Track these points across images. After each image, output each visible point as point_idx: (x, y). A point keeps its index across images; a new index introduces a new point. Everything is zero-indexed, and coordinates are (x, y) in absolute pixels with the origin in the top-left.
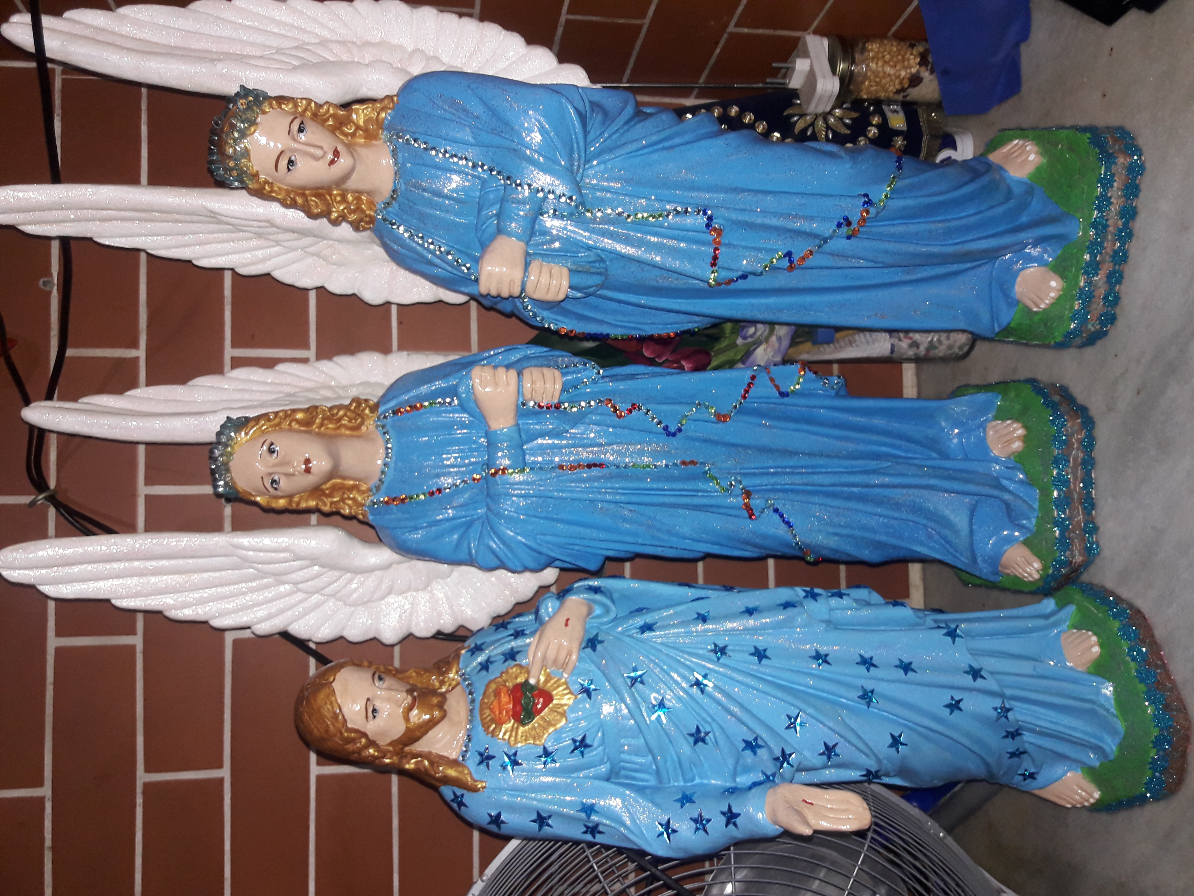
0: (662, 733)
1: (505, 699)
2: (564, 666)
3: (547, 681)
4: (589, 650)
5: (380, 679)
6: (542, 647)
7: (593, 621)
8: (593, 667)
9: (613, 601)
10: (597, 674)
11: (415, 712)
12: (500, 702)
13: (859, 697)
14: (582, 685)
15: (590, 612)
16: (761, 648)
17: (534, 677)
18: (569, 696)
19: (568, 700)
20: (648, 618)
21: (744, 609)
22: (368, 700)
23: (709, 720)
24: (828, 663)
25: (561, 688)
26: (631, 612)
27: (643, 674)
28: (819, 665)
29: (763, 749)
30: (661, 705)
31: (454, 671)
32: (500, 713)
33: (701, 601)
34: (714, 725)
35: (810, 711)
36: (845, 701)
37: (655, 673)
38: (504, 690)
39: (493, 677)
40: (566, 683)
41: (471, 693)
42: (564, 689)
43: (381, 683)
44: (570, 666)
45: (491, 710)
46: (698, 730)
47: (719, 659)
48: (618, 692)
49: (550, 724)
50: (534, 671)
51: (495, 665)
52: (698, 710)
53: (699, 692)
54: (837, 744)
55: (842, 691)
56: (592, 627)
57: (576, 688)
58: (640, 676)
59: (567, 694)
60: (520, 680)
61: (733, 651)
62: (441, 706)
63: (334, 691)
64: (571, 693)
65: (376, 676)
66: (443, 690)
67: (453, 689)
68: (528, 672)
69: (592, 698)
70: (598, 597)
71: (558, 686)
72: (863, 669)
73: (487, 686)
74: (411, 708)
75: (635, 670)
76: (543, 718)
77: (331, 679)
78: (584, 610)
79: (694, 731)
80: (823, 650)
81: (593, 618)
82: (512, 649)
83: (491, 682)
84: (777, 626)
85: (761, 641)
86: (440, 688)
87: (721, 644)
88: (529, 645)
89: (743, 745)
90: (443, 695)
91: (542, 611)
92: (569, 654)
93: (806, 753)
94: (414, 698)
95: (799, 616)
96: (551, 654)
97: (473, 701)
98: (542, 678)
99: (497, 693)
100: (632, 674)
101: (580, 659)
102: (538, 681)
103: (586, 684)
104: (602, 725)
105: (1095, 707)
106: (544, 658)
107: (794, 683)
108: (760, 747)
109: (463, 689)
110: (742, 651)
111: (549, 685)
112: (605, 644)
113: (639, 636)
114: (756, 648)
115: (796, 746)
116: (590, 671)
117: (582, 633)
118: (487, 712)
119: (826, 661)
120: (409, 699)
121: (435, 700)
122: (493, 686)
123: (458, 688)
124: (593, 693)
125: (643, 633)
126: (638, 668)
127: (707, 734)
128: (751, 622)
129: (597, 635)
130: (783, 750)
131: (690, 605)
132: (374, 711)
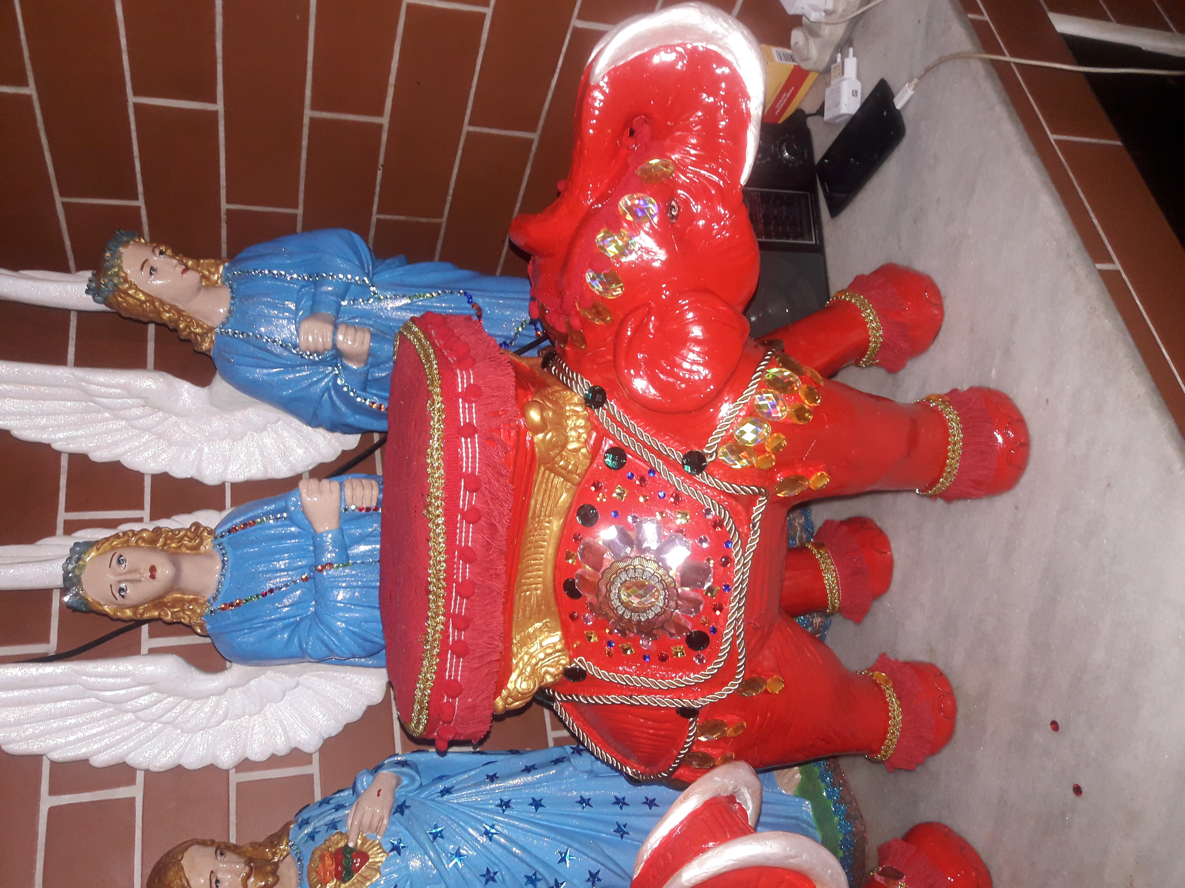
0: (460, 877)
1: (328, 862)
2: (377, 830)
3: (363, 844)
4: (398, 815)
5: (222, 854)
6: (358, 816)
7: (401, 790)
8: (402, 829)
9: (418, 772)
10: (404, 834)
11: (252, 879)
12: (324, 864)
13: (615, 831)
14: (392, 844)
15: (399, 782)
16: (537, 799)
17: (352, 841)
18: (382, 854)
19: (381, 858)
20: (447, 784)
21: (524, 768)
22: (212, 872)
23: (497, 862)
24: (591, 806)
25: (375, 849)
26: (433, 780)
27: (442, 830)
28: (583, 808)
29: (541, 882)
30: (458, 854)
31: (285, 843)
32: (325, 874)
33: (490, 765)
34: (501, 866)
35: (576, 846)
36: (604, 835)
37: (452, 828)
38: (328, 855)
39: (318, 846)
40: (379, 844)
41: (299, 860)
42: (378, 849)
43: (223, 857)
44: (383, 829)
45: (317, 872)
46: (488, 871)
47: (504, 811)
48: (422, 847)
49: (366, 879)
50: (353, 835)
51: (320, 834)
52: (489, 855)
53: (488, 841)
54: (599, 872)
55: (601, 827)
56: (400, 796)
57: (388, 847)
58: (441, 832)
59: (381, 853)
60: (342, 844)
61: (516, 803)
62: (274, 872)
63: (182, 867)
64: (384, 851)
65: (219, 852)
66: (276, 860)
67: (284, 858)
68: (347, 838)
69: (401, 854)
70: (405, 770)
71: (373, 847)
72: (617, 808)
73: (313, 853)
74: (248, 877)
75: (436, 827)
76: (361, 875)
77: (180, 858)
78: (394, 782)
79: (485, 872)
80: (586, 795)
81: (401, 787)
82: (333, 819)
83: (317, 849)
84: (548, 779)
85: (539, 793)
86: (273, 859)
87: (506, 798)
88: (348, 814)
89: (526, 880)
90: (277, 864)
91: (359, 785)
92: (382, 819)
93: (575, 881)
94: (251, 869)
95: (567, 770)
96: (366, 820)
97: (302, 867)
98: (359, 842)
99: (322, 858)
100: (434, 831)
101: (391, 823)
102: (356, 844)
103: (396, 843)
104: (410, 876)
105: (799, 823)
106: (361, 824)
107: (565, 825)
108: (539, 880)
109: (293, 857)
110: (522, 803)
111: (365, 846)
112: (411, 808)
113: (440, 799)
114: (533, 799)
115: (568, 877)
116: (400, 832)
117: (392, 800)
118: (314, 875)
119: (588, 804)
120: (247, 868)
121: (269, 868)
122: (318, 853)
123: (288, 858)
124: (402, 850)
125: (442, 796)
126: (439, 825)
127: (495, 873)
128: (530, 778)
129: (405, 802)
130: (556, 881)
131: (481, 769)
132: (217, 881)
